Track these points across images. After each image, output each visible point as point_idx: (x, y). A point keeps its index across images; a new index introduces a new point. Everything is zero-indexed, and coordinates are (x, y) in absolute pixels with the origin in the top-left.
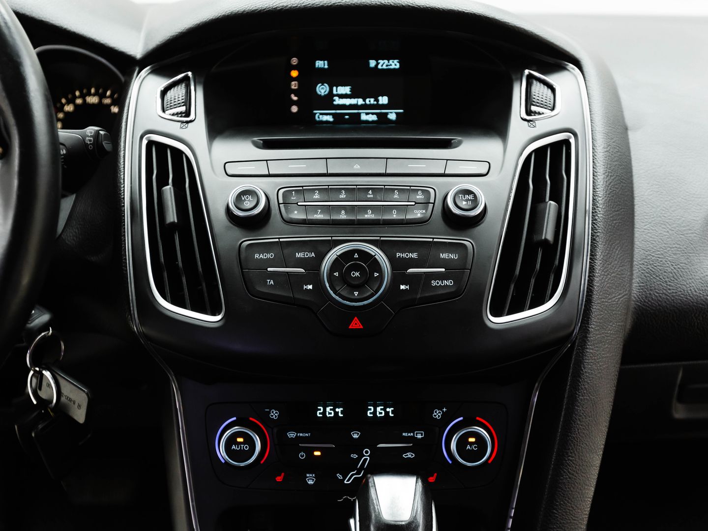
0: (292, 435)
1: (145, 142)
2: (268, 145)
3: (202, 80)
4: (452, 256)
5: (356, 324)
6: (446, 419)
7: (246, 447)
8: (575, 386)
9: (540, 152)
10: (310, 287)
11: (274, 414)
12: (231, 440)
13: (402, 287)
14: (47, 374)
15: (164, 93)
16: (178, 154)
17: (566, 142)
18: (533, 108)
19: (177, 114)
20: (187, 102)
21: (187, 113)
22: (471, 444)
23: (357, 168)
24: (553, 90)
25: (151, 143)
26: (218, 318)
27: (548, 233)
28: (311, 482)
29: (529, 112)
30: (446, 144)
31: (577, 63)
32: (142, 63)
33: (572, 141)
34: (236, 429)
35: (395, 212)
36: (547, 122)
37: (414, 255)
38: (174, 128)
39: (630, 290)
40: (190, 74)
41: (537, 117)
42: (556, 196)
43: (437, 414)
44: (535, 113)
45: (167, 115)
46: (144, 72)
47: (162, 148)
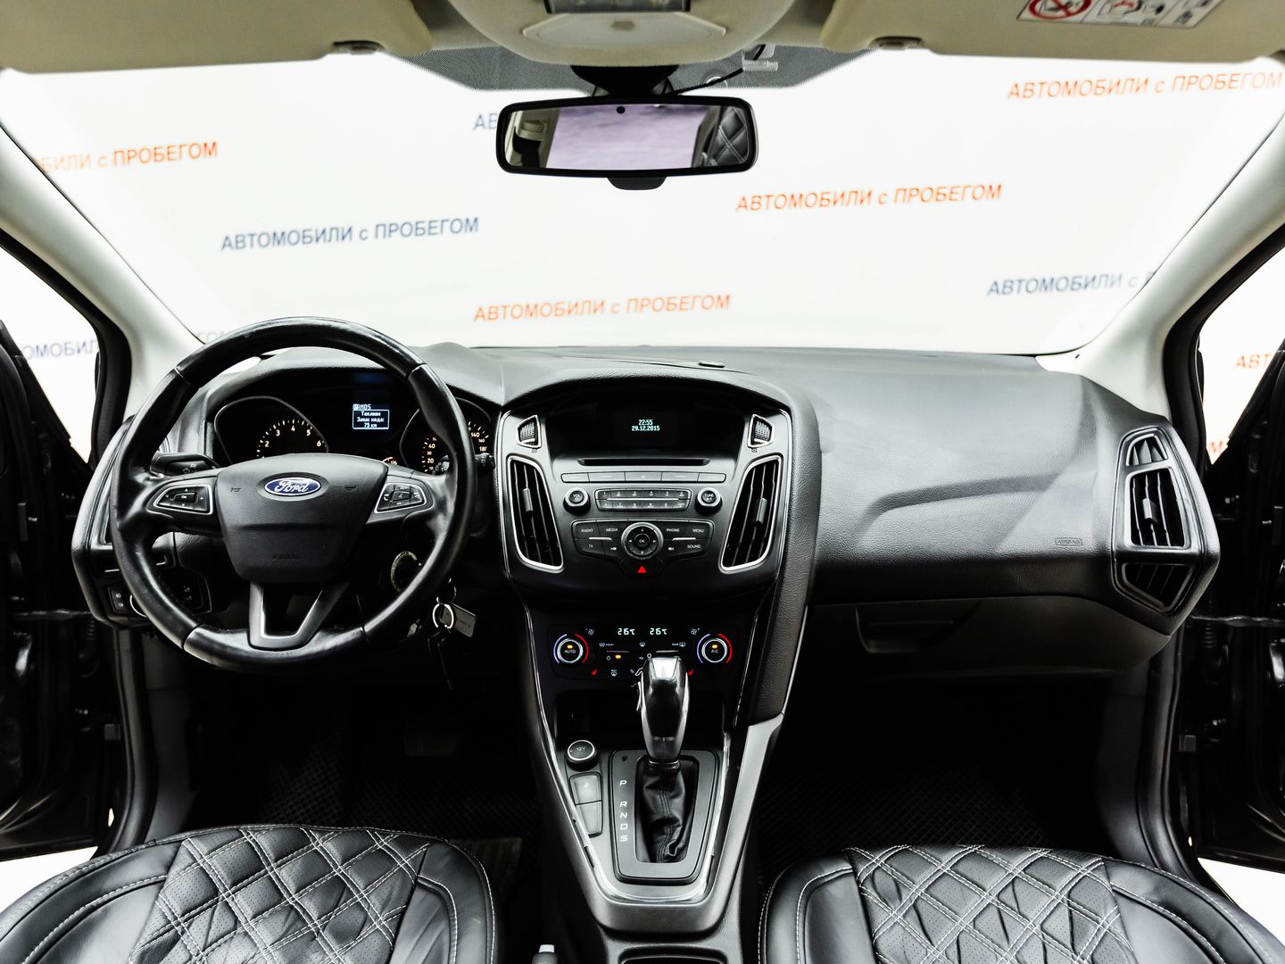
0: (602, 645)
1: (509, 461)
2: (588, 463)
3: (544, 420)
4: (700, 531)
5: (642, 570)
6: (700, 635)
7: (574, 652)
8: (776, 610)
9: (759, 468)
10: (615, 549)
11: (591, 632)
12: (564, 647)
13: (670, 549)
14: (447, 606)
15: (520, 429)
16: (530, 468)
17: (776, 462)
18: (756, 440)
19: (529, 443)
20: (536, 435)
21: (536, 443)
22: (714, 649)
23: (643, 478)
24: (770, 428)
25: (513, 462)
26: (561, 567)
27: (760, 517)
28: (614, 675)
29: (753, 443)
30: (700, 463)
31: (788, 410)
32: (504, 409)
33: (780, 460)
34: (567, 640)
35: (666, 504)
36: (764, 448)
37: (677, 530)
38: (528, 452)
39: (814, 554)
40: (536, 416)
41: (759, 445)
42: (768, 495)
43: (694, 632)
44: (757, 443)
45: (522, 443)
46: (505, 415)
47: (520, 465)
